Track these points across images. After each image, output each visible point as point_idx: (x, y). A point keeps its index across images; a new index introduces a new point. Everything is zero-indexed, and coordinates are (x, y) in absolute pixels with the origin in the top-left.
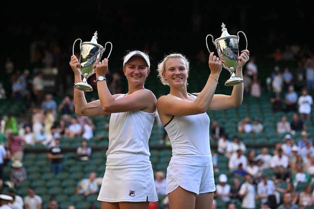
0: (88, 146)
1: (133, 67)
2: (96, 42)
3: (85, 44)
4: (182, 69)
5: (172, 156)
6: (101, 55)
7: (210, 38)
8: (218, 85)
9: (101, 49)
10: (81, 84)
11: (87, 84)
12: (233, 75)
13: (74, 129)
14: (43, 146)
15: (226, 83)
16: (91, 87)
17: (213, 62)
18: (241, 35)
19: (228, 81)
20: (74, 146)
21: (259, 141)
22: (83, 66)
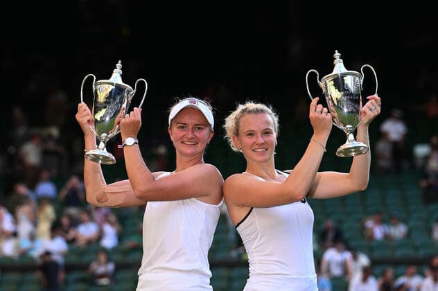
0: (108, 260)
1: (183, 127)
2: (120, 78)
3: (101, 84)
4: (267, 132)
5: (248, 277)
6: (128, 101)
7: (313, 75)
8: (325, 153)
9: (129, 92)
10: (97, 152)
11: (105, 153)
12: (351, 137)
13: (87, 231)
14: (32, 259)
15: (339, 150)
16: (113, 158)
17: (317, 114)
18: (367, 71)
19: (343, 147)
20: (86, 259)
21: (399, 253)
22: (99, 119)
